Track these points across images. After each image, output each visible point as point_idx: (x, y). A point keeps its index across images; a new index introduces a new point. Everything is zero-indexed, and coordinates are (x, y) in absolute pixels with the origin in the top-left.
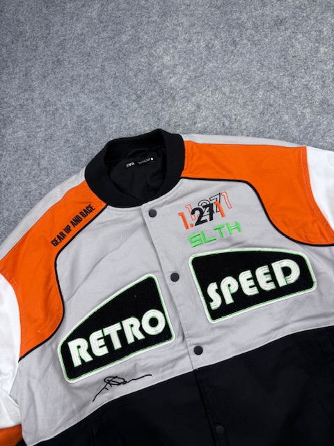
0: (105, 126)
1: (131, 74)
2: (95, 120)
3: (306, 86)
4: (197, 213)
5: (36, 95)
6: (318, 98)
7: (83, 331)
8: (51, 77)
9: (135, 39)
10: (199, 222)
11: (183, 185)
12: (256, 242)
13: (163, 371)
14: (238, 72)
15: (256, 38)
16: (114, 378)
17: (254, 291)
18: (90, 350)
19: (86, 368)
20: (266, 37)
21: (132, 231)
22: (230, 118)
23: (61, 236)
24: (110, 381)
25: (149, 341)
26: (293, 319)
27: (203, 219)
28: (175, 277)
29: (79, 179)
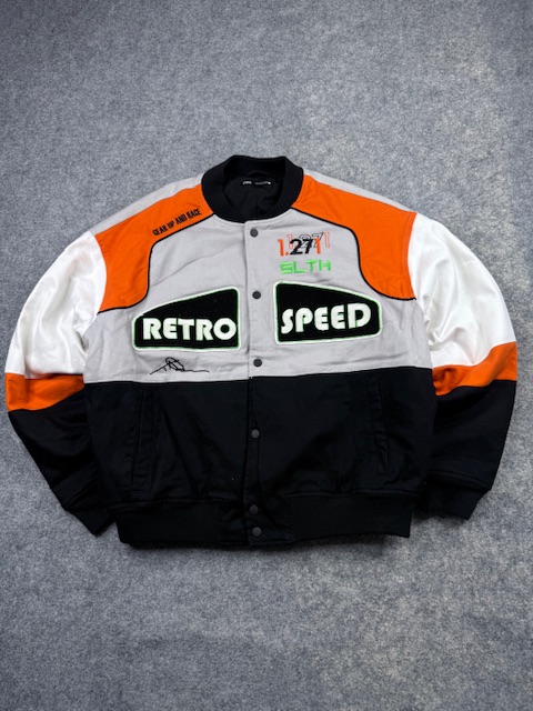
0: (234, 144)
1: (275, 102)
2: (227, 136)
3: (440, 161)
4: (296, 243)
5: (177, 96)
6: (448, 175)
7: (161, 313)
8: (197, 84)
9: (289, 71)
10: (295, 252)
11: (290, 215)
12: (340, 283)
13: (221, 371)
14: (379, 130)
15: (407, 102)
16: (176, 361)
17: (325, 327)
18: (161, 331)
19: (153, 343)
20: (417, 103)
21: (230, 244)
22: (357, 169)
23: (163, 229)
24: (171, 363)
25: (216, 343)
26: (352, 359)
27: (299, 250)
28: (257, 295)
29: (195, 182)
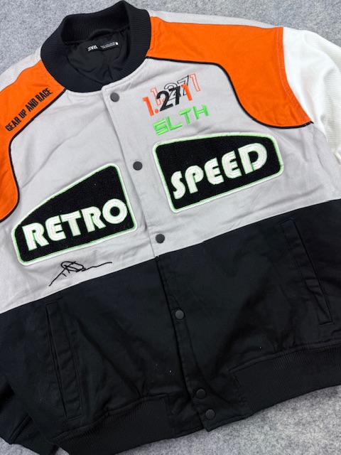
4: (163, 97)
7: (39, 216)
10: (164, 107)
11: (148, 66)
12: (224, 127)
13: (124, 258)
16: (72, 263)
17: (220, 180)
18: (46, 235)
19: (41, 251)
21: (91, 117)
23: (16, 121)
24: (67, 267)
25: (110, 229)
26: (259, 206)
27: (168, 103)
28: (138, 166)
29: (35, 58)
